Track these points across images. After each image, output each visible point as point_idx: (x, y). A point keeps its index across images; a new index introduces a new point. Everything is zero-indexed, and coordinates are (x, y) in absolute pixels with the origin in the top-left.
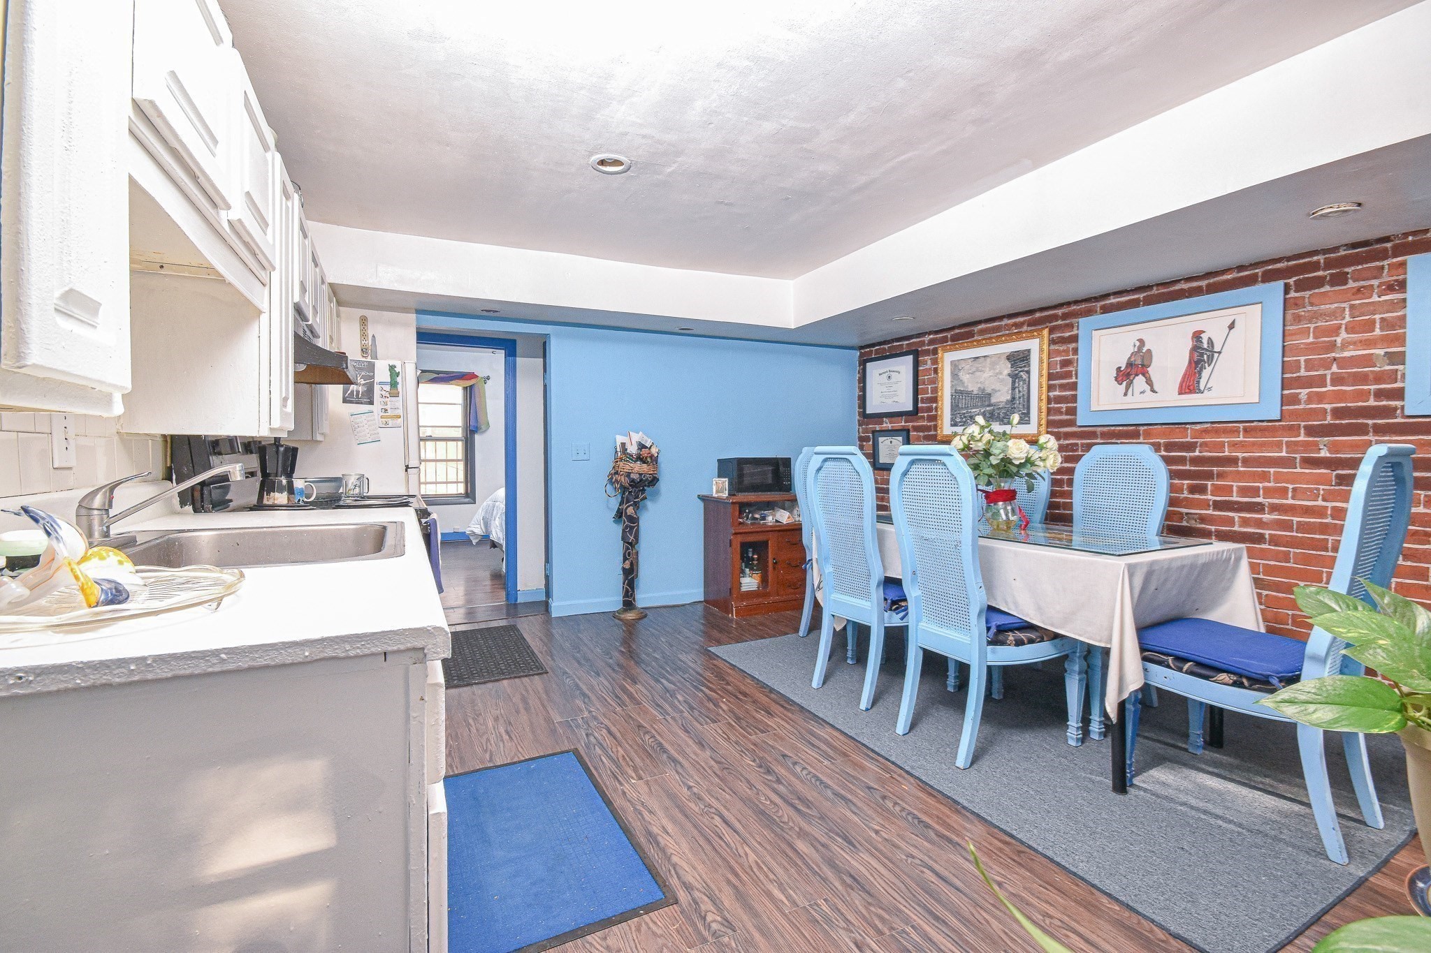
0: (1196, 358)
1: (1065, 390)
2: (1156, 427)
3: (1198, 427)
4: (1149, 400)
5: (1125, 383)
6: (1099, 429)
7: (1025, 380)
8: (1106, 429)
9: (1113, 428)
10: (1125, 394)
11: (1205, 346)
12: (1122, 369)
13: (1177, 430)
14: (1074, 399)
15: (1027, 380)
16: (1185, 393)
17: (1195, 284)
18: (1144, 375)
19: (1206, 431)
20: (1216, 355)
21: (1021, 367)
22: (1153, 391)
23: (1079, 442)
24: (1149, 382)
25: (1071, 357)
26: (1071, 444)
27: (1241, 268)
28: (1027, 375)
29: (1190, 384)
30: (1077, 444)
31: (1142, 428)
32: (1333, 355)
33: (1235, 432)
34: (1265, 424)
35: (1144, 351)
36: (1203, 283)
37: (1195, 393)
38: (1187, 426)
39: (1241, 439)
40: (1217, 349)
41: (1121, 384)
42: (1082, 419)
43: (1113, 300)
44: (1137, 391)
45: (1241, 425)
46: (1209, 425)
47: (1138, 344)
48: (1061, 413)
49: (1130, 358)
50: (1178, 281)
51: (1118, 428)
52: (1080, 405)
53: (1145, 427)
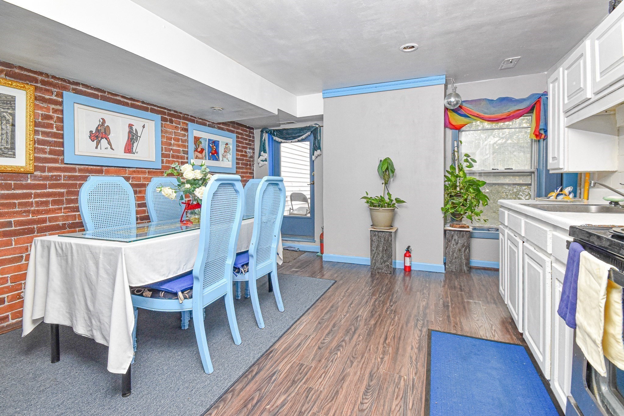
0: (131, 137)
1: (48, 136)
2: (112, 168)
3: (131, 169)
4: (108, 153)
5: (95, 141)
6: (77, 167)
7: (8, 120)
8: (82, 167)
9: (87, 167)
10: (96, 148)
11: (135, 132)
12: (93, 132)
13: (122, 171)
14: (62, 145)
15: (11, 121)
16: (127, 153)
17: (126, 100)
18: (106, 139)
19: (134, 172)
20: (139, 138)
21: (4, 109)
22: (112, 149)
23: (62, 174)
24: (109, 143)
25: (51, 114)
26: (55, 176)
27: (143, 102)
28: (11, 117)
29: (129, 149)
30: (60, 176)
31: (104, 168)
32: (171, 147)
33: (144, 173)
34: (154, 170)
35: (105, 126)
36: (129, 102)
37: (131, 153)
38: (127, 169)
39: (147, 176)
40: (139, 135)
41: (93, 141)
42: (68, 158)
43: (81, 88)
44: (103, 148)
45: (147, 170)
46: (135, 169)
47: (101, 121)
48: (45, 153)
49: (97, 128)
50: (118, 95)
51: (90, 167)
52: (67, 149)
53: (106, 168)
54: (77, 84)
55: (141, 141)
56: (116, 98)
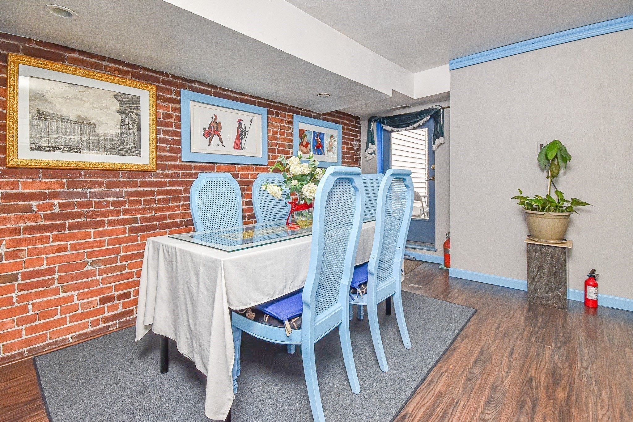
0: (240, 133)
1: (168, 135)
2: (223, 165)
3: (240, 166)
4: (220, 150)
5: (208, 138)
6: (193, 164)
7: (135, 120)
8: (197, 164)
9: (201, 164)
10: (209, 145)
11: (243, 128)
12: (207, 129)
13: (232, 167)
14: (179, 142)
15: (137, 120)
16: (236, 149)
17: (235, 95)
18: (218, 135)
19: (243, 168)
20: (247, 133)
21: (130, 109)
22: (223, 145)
23: (180, 172)
24: (221, 140)
25: (171, 112)
26: (174, 173)
27: (251, 96)
28: (137, 117)
29: (238, 145)
30: (178, 173)
31: (216, 165)
32: (277, 142)
33: (251, 169)
34: (261, 166)
35: (217, 122)
36: (239, 96)
37: (240, 149)
38: (236, 165)
39: (254, 172)
40: (247, 130)
41: (207, 138)
42: (185, 156)
43: (196, 85)
44: (215, 145)
45: (254, 166)
46: (243, 166)
47: (214, 117)
48: (166, 151)
49: (210, 124)
50: (229, 91)
51: (203, 164)
52: (184, 146)
53: (218, 165)
54: (193, 81)
55: (249, 135)
56: (226, 93)
